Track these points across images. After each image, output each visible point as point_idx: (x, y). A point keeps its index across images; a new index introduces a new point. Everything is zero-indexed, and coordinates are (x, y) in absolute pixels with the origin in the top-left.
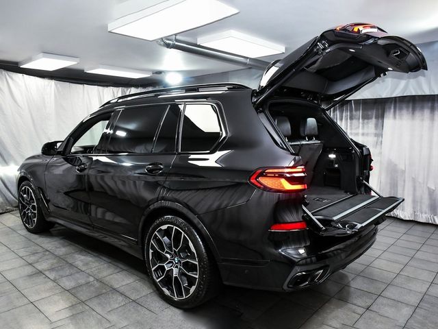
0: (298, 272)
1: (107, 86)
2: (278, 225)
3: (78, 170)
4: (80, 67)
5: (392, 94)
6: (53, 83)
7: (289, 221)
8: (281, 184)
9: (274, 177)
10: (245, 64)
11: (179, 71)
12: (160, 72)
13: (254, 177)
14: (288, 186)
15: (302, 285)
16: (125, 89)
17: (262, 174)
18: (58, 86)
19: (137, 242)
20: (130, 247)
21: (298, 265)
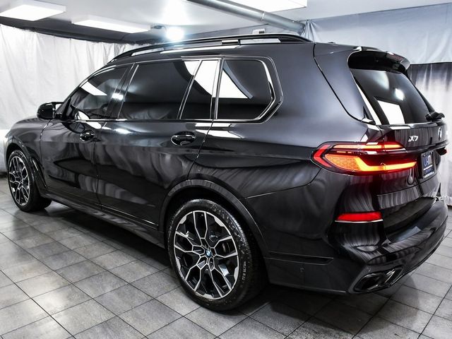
0: (367, 273)
1: (98, 41)
2: (347, 216)
3: (83, 138)
4: (65, 18)
5: (427, 60)
6: (35, 35)
7: (357, 210)
8: (355, 163)
9: (347, 154)
10: (259, 19)
11: (182, 26)
12: (159, 27)
13: (319, 154)
14: (363, 167)
15: (370, 289)
16: (119, 45)
17: (331, 151)
18: (41, 38)
19: (158, 227)
20: (149, 232)
21: (369, 265)
